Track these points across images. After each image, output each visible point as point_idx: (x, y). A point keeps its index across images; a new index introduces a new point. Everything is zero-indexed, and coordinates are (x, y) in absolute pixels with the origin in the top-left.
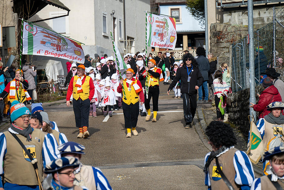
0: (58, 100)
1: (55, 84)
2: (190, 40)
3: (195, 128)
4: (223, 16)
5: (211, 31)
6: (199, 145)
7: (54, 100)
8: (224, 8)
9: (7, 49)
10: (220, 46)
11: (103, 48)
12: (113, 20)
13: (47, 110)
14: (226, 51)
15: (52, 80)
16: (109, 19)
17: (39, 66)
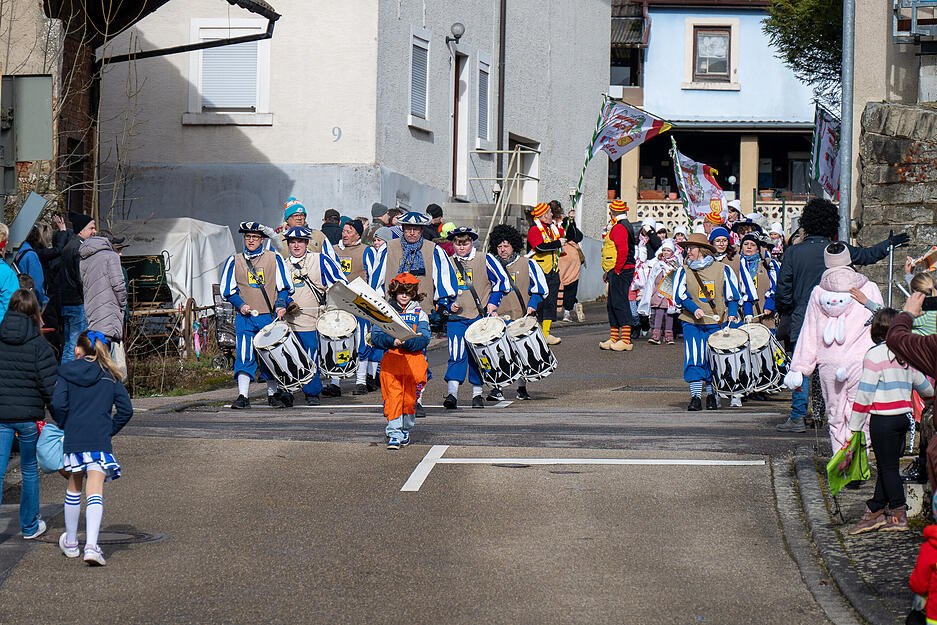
0: (214, 386)
1: (201, 320)
2: (769, 160)
3: (784, 538)
4: (919, 76)
5: (863, 132)
6: (801, 611)
7: (194, 386)
8: (924, 43)
9: (13, 168)
10: (899, 200)
11: (408, 178)
12: (453, 62)
13: (171, 430)
14: (923, 219)
15: (191, 301)
16: (438, 59)
17: (138, 239)
